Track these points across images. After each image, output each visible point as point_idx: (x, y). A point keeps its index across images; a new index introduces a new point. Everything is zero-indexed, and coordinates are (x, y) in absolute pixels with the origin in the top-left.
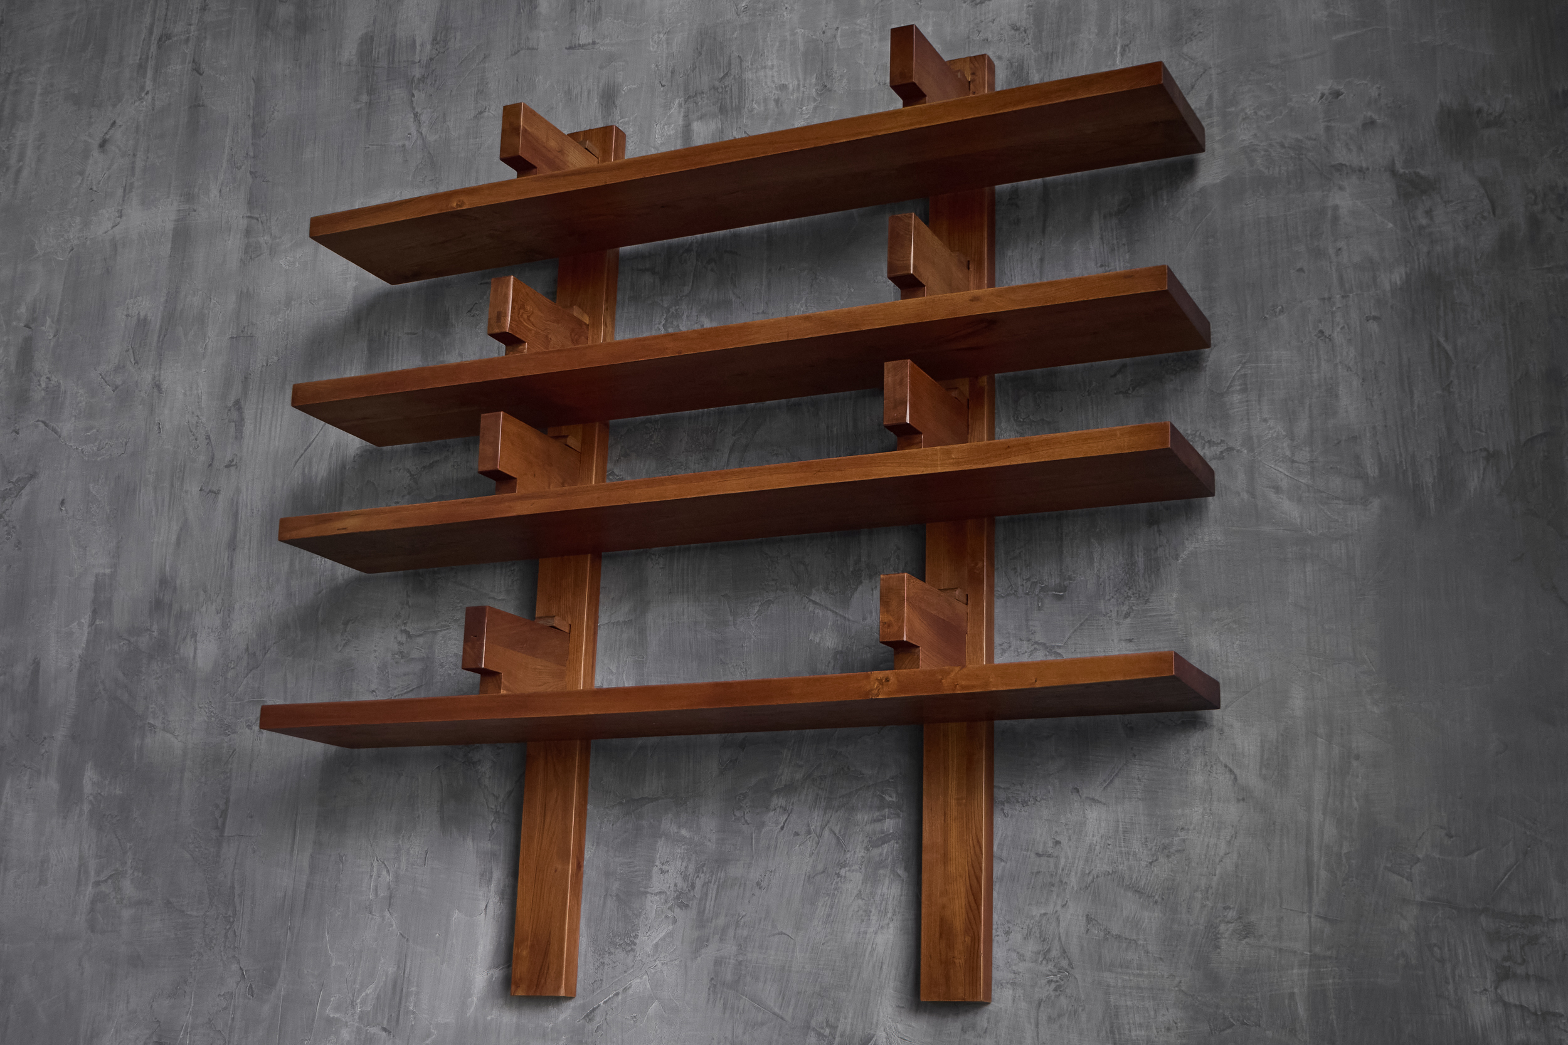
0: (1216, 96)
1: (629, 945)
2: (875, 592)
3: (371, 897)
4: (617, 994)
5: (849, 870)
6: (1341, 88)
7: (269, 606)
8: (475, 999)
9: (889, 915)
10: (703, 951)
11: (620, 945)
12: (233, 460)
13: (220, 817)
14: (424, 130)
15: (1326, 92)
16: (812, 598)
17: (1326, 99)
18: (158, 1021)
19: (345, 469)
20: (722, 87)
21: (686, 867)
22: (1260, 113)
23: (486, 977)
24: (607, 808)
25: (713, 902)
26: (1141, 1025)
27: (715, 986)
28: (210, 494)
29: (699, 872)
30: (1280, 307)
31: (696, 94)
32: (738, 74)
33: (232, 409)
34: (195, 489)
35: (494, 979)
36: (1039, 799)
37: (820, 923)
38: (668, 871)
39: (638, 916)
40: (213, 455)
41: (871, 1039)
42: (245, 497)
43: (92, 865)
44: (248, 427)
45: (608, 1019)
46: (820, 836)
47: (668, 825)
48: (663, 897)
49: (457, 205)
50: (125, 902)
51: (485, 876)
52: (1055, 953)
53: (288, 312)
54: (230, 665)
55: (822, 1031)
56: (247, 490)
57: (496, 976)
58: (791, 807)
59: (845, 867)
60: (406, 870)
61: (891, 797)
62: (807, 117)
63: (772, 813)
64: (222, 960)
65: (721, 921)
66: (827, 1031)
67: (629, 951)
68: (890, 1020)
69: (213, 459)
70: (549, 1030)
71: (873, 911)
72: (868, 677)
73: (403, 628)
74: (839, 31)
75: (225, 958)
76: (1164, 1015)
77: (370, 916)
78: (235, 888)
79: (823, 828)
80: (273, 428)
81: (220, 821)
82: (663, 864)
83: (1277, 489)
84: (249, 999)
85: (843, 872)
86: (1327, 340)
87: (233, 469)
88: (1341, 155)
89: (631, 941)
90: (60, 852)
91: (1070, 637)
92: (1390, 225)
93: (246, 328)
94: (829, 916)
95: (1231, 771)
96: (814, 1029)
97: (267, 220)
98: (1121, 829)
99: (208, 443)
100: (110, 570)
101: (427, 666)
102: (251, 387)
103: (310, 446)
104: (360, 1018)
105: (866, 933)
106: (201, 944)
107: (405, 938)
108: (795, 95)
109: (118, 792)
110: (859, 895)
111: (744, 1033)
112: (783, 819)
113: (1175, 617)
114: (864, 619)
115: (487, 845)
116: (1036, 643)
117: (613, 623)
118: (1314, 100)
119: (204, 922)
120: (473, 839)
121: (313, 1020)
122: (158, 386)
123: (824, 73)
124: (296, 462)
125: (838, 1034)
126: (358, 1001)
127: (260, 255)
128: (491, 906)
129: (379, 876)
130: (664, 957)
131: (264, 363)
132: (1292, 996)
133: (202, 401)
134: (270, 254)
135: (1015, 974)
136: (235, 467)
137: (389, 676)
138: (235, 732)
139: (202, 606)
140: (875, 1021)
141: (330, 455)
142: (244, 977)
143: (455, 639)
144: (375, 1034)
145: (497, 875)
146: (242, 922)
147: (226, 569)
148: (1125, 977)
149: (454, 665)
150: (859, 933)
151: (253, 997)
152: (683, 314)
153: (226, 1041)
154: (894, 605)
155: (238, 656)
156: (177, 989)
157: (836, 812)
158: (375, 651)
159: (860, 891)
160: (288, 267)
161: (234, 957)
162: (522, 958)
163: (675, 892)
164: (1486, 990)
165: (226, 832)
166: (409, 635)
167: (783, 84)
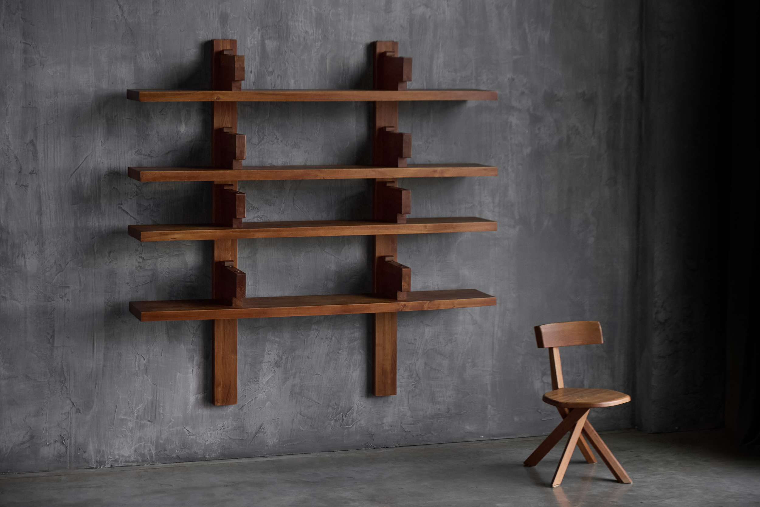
0: (474, 72)
1: (256, 381)
2: (350, 250)
3: (137, 369)
4: (252, 400)
5: (342, 351)
6: (514, 77)
7: (65, 243)
8: (191, 406)
9: (357, 366)
10: (287, 382)
11: (252, 382)
12: (33, 171)
13: (51, 338)
14: (126, 15)
15: (510, 78)
16: (326, 251)
17: (510, 81)
18: (29, 427)
19: (100, 180)
20: (278, 26)
21: (278, 352)
23: (194, 398)
24: (244, 331)
25: (290, 364)
26: (441, 397)
27: (292, 394)
28: (22, 186)
29: (284, 354)
30: (492, 156)
31: (266, 26)
32: (286, 21)
33: (29, 144)
34: (12, 183)
37: (332, 370)
39: (259, 371)
40: (21, 167)
41: (352, 408)
42: (44, 190)
44: (41, 155)
45: (249, 409)
46: (331, 339)
47: (270, 336)
48: (269, 363)
51: (191, 359)
52: (414, 376)
53: (56, 98)
54: (46, 270)
55: (334, 407)
56: (45, 186)
57: (199, 397)
58: (319, 329)
60: (153, 358)
61: (357, 324)
62: (317, 48)
63: (312, 331)
64: (61, 399)
65: (294, 371)
66: (336, 407)
68: (358, 401)
69: (21, 169)
70: (224, 415)
71: (352, 365)
72: (398, 304)
73: (140, 256)
74: (331, 11)
76: (449, 393)
77: (137, 377)
78: (63, 368)
79: (332, 337)
80: (56, 158)
81: (51, 340)
82: (269, 351)
84: (78, 414)
85: (340, 352)
86: (506, 170)
87: (34, 175)
88: (514, 103)
89: (257, 380)
91: (420, 269)
92: (527, 132)
93: (31, 103)
94: (335, 367)
95: (471, 315)
97: (36, 46)
98: (436, 334)
99: (16, 161)
101: (154, 273)
102: (39, 134)
103: (78, 167)
105: (349, 372)
106: (48, 393)
107: (155, 385)
108: (312, 37)
110: (346, 360)
111: (305, 410)
112: (316, 333)
113: (455, 263)
114: (346, 260)
115: (191, 347)
117: (242, 258)
118: (506, 80)
119: (49, 384)
120: (184, 345)
121: (114, 420)
123: (325, 30)
124: (72, 175)
125: (340, 407)
126: (135, 411)
127: (34, 65)
128: (194, 371)
129: (140, 361)
130: (271, 385)
131: (45, 123)
132: (486, 384)
133: (10, 138)
134: (41, 66)
135: (401, 383)
136: (36, 174)
137: (135, 277)
138: (53, 300)
139: (26, 241)
140: (353, 402)
141: (91, 173)
142: (74, 405)
143: (167, 262)
144: (144, 423)
145: (196, 358)
146: (70, 383)
147: (37, 224)
148: (437, 382)
149: (168, 273)
150: (347, 373)
151: (80, 413)
152: (266, 128)
153: (69, 432)
154: (407, 279)
155: (50, 266)
156: (38, 412)
157: (337, 330)
158: (126, 265)
159: (346, 358)
160: (52, 74)
161: (67, 397)
162: (219, 392)
163: (274, 361)
164: (539, 379)
165: (55, 345)
166: (143, 259)
167: (307, 31)
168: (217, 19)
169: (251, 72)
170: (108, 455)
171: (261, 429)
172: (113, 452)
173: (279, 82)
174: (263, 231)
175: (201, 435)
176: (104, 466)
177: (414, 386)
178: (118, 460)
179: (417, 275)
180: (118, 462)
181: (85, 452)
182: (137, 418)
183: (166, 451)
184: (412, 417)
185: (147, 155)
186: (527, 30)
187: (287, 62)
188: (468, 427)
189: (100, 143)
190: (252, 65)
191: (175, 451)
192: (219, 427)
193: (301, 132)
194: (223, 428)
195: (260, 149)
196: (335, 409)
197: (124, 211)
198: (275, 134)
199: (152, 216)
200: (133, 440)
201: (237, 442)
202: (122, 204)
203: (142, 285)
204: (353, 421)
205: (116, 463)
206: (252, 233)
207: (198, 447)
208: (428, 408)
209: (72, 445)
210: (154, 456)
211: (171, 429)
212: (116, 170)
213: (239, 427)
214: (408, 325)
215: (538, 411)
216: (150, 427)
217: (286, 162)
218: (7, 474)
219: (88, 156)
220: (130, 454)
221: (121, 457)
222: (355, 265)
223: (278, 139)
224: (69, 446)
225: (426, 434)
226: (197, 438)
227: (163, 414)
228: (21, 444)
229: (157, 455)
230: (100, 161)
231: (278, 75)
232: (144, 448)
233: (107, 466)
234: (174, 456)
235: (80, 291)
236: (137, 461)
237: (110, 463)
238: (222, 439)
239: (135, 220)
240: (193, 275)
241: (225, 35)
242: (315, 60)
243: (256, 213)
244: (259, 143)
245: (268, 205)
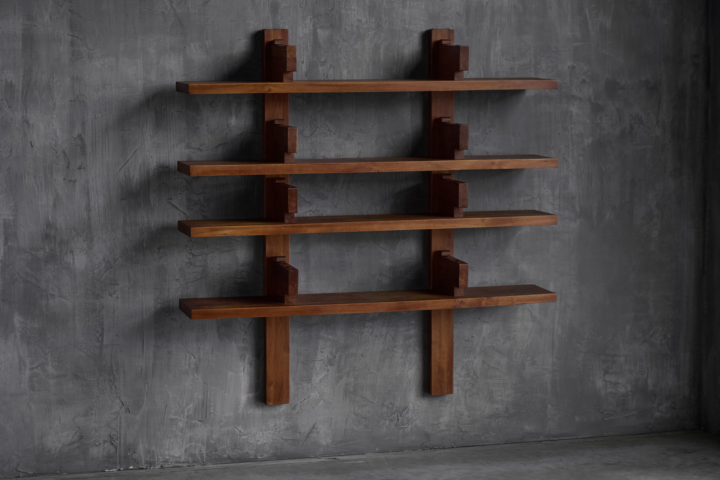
0: (533, 60)
1: (309, 380)
2: (405, 244)
3: (187, 368)
4: (305, 399)
5: (397, 349)
6: (575, 65)
7: (114, 239)
8: (242, 406)
9: (413, 364)
10: (340, 381)
11: (305, 381)
12: (82, 165)
13: (100, 337)
14: (174, 6)
15: (570, 66)
16: (380, 246)
17: (570, 69)
18: (78, 427)
19: (149, 175)
20: (331, 15)
21: (331, 350)
23: (246, 397)
24: (296, 328)
25: (344, 362)
26: (499, 396)
27: (346, 393)
28: (70, 182)
29: (337, 352)
30: (552, 147)
31: (318, 15)
32: (338, 10)
33: (77, 139)
34: (60, 179)
35: (250, 397)
36: (466, 321)
37: (387, 368)
38: (324, 352)
39: (312, 369)
40: (69, 162)
41: (407, 407)
42: (92, 185)
43: (28, 361)
44: (89, 149)
45: (302, 409)
46: (386, 337)
47: (323, 334)
48: (322, 362)
50: (50, 376)
51: (242, 357)
52: (471, 374)
53: (104, 91)
54: (95, 266)
55: (389, 406)
56: (93, 181)
57: (251, 396)
58: (374, 326)
59: (396, 348)
60: (204, 356)
61: (412, 321)
62: (371, 37)
63: (366, 329)
64: (110, 398)
65: (347, 370)
66: (391, 406)
67: (309, 383)
68: (414, 401)
69: (69, 164)
70: (276, 414)
71: (407, 363)
72: (455, 301)
73: (190, 252)
75: (112, 398)
76: (507, 392)
77: (188, 376)
78: (112, 367)
79: (387, 334)
80: (104, 152)
81: (100, 338)
82: (322, 349)
84: (128, 414)
85: (395, 349)
86: (566, 161)
87: (82, 170)
88: (575, 92)
90: (6, 355)
91: (478, 264)
92: (588, 121)
93: (79, 96)
94: (390, 365)
95: (530, 312)
96: (386, 406)
97: (84, 39)
98: (494, 331)
99: (64, 156)
100: (12, 217)
101: (204, 269)
102: (87, 129)
103: (127, 162)
104: (187, 417)
105: (404, 371)
106: (98, 392)
107: (206, 384)
108: (365, 26)
109: (36, 326)
110: (401, 358)
111: (359, 409)
112: (371, 330)
113: (513, 258)
114: (401, 255)
115: (242, 345)
117: (294, 253)
118: (566, 68)
119: (98, 383)
120: (235, 343)
121: (164, 420)
122: (27, 122)
123: (378, 18)
124: (120, 170)
125: (395, 407)
126: (186, 410)
127: (82, 58)
128: (246, 369)
129: (190, 359)
130: (324, 384)
131: (93, 117)
132: (546, 383)
133: (57, 133)
134: (88, 58)
135: (458, 381)
136: (84, 169)
137: (185, 273)
138: (102, 298)
139: (75, 238)
140: (408, 401)
141: (140, 168)
142: (124, 405)
143: (218, 258)
144: (195, 423)
145: (247, 356)
146: (119, 382)
147: (86, 220)
148: (495, 381)
149: (219, 269)
150: (402, 371)
151: (130, 413)
152: (318, 120)
153: (118, 432)
154: (464, 275)
155: (99, 263)
156: (87, 412)
157: (392, 328)
158: (176, 262)
159: (402, 356)
160: (100, 67)
161: (117, 397)
162: (271, 390)
163: (327, 359)
164: (601, 377)
165: (104, 343)
166: (193, 255)
167: (360, 19)
168: (268, 9)
169: (303, 62)
170: (158, 456)
171: (314, 429)
172: (163, 453)
173: (331, 72)
174: (315, 226)
175: (253, 435)
176: (154, 467)
177: (471, 384)
178: (168, 461)
179: (474, 271)
180: (168, 462)
181: (135, 452)
182: (188, 417)
183: (217, 451)
184: (470, 417)
185: (197, 148)
186: (588, 17)
187: (340, 52)
188: (527, 427)
189: (149, 136)
190: (303, 55)
191: (227, 452)
192: (271, 426)
193: (355, 123)
194: (275, 427)
195: (313, 141)
196: (390, 408)
197: (174, 206)
198: (327, 126)
199: (203, 211)
200: (183, 441)
201: (289, 442)
202: (171, 199)
203: (193, 282)
204: (408, 421)
205: (166, 464)
206: (304, 228)
207: (250, 447)
208: (486, 408)
209: (122, 445)
210: (205, 457)
211: (222, 429)
212: (165, 165)
213: (291, 427)
214: (465, 321)
215: (599, 411)
216: (200, 427)
217: (339, 154)
218: (56, 475)
219: (136, 150)
220: (181, 454)
221: (171, 458)
222: (410, 260)
223: (331, 131)
224: (118, 446)
225: (484, 434)
226: (249, 438)
227: (213, 413)
228: (70, 444)
229: (208, 456)
230: (149, 155)
231: (331, 65)
232: (195, 448)
233: (157, 467)
234: (226, 456)
235: (129, 288)
236: (188, 462)
237: (160, 464)
238: (274, 439)
239: (185, 215)
240: (244, 271)
241: (276, 24)
242: (368, 49)
243: (308, 207)
244: (311, 135)
245: (321, 199)
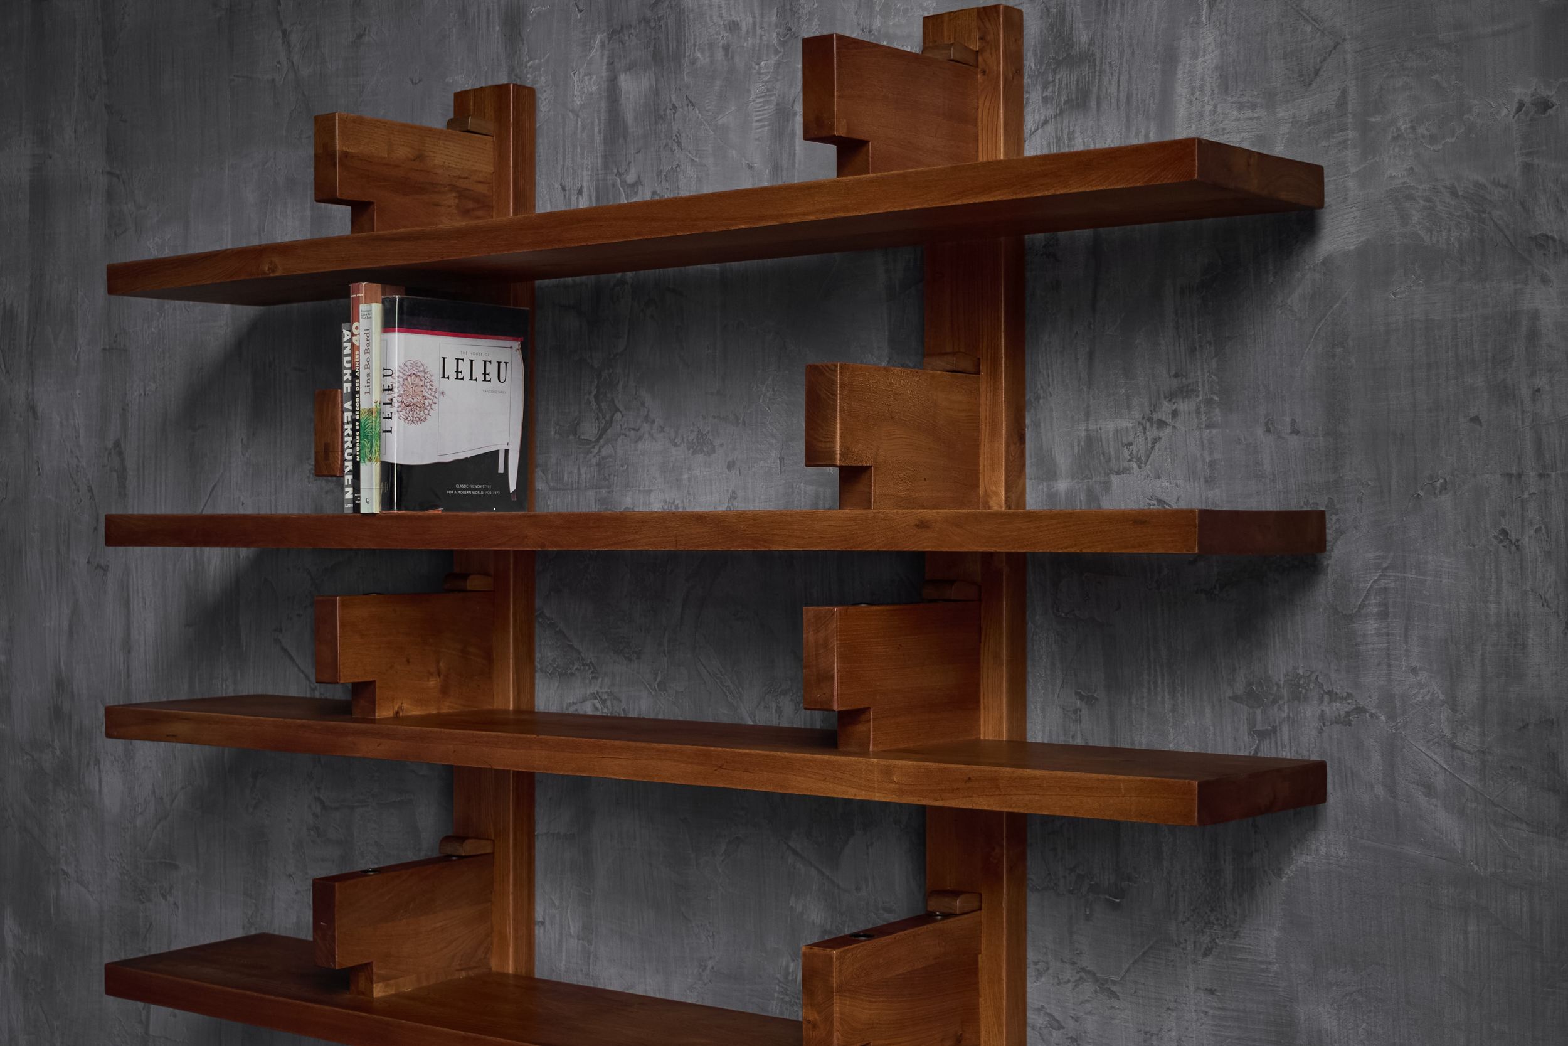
0: (1352, 93)
2: (870, 851)
6: (1551, 94)
14: (295, 58)
15: (1527, 100)
16: (791, 844)
17: (1527, 114)
19: (239, 557)
20: (655, 20)
22: (1421, 130)
28: (98, 569)
30: (1442, 481)
31: (622, 27)
33: (113, 452)
34: (83, 561)
40: (98, 515)
49: (269, 269)
53: (162, 318)
54: (137, 810)
62: (766, 79)
69: (97, 520)
73: (317, 794)
80: (158, 486)
83: (1429, 789)
86: (1513, 548)
88: (1546, 219)
91: (1128, 971)
93: (119, 339)
97: (129, 179)
99: (91, 498)
102: (130, 425)
108: (750, 41)
109: (39, 952)
113: (1275, 968)
114: (858, 889)
116: (1083, 969)
117: (553, 835)
118: (1506, 113)
122: (32, 408)
123: (788, 7)
127: (125, 231)
131: (142, 392)
133: (80, 436)
134: (135, 231)
137: (305, 858)
138: (147, 900)
143: (375, 822)
147: (121, 676)
152: (618, 382)
155: (145, 799)
158: (289, 820)
166: (324, 807)
167: (734, 22)
168: (497, 28)
169: (580, 192)
179: (1113, 995)
187: (680, 145)
189: (239, 445)
190: (582, 167)
193: (719, 393)
195: (604, 458)
197: (285, 650)
198: (643, 404)
202: (281, 631)
217: (674, 503)
219: (215, 485)
223: (653, 422)
230: (239, 498)
231: (654, 194)
235: (197, 881)
239: (307, 683)
241: (516, 75)
242: (758, 124)
243: (590, 683)
244: (600, 437)
245: (624, 656)
